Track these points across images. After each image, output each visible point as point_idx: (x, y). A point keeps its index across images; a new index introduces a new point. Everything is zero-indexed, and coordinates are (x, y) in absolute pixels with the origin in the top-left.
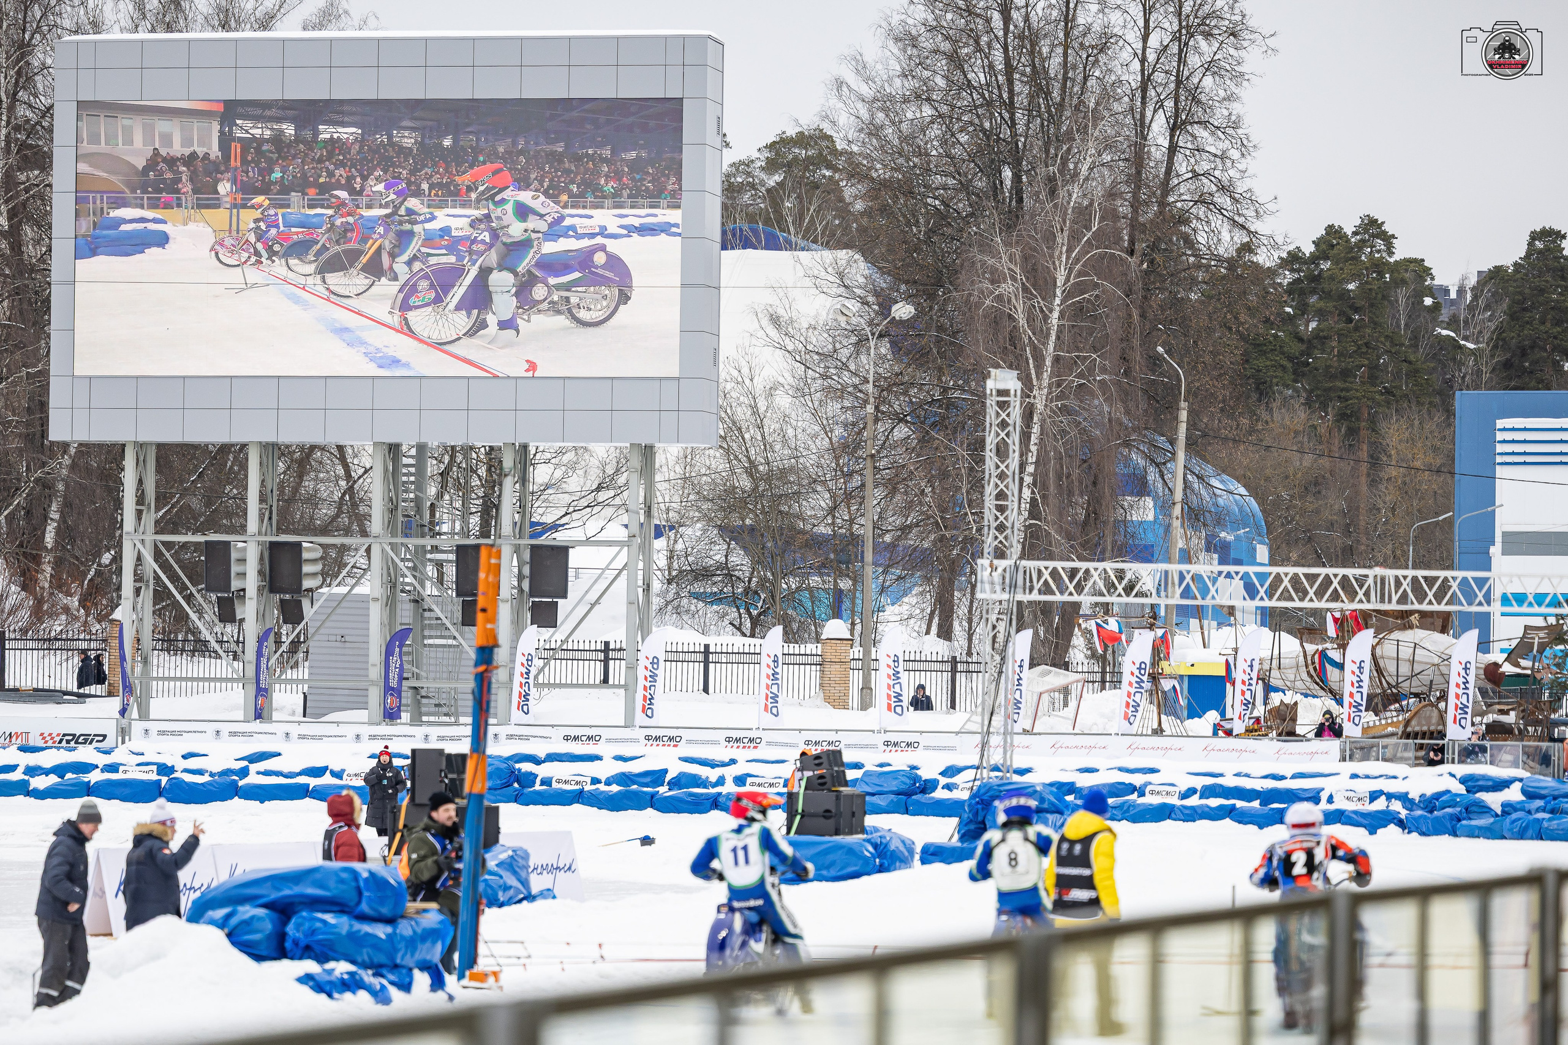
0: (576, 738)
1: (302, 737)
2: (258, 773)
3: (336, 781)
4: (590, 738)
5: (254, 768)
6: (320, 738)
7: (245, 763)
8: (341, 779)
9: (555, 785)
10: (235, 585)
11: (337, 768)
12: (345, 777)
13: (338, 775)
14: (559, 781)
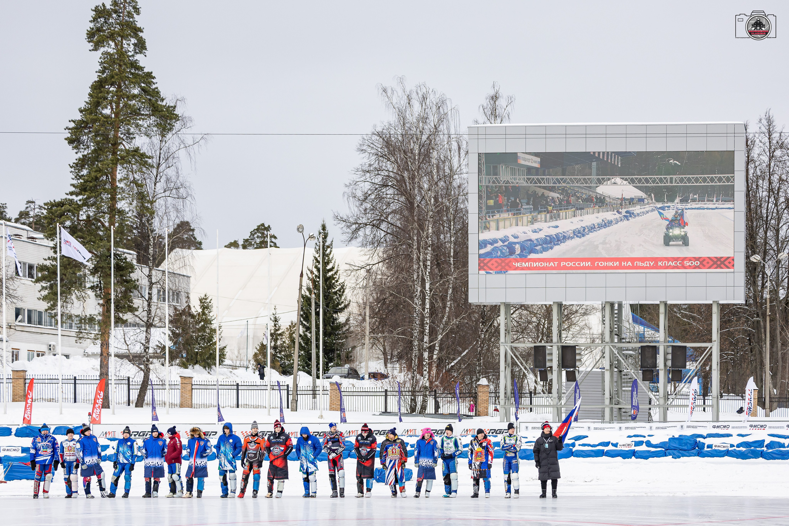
0: (718, 427)
1: (596, 429)
2: (579, 445)
3: (614, 448)
4: (724, 427)
5: (577, 443)
6: (604, 429)
7: (573, 441)
8: (617, 447)
9: (714, 448)
10: (548, 364)
11: (614, 442)
12: (618, 446)
13: (615, 445)
14: (716, 446)
